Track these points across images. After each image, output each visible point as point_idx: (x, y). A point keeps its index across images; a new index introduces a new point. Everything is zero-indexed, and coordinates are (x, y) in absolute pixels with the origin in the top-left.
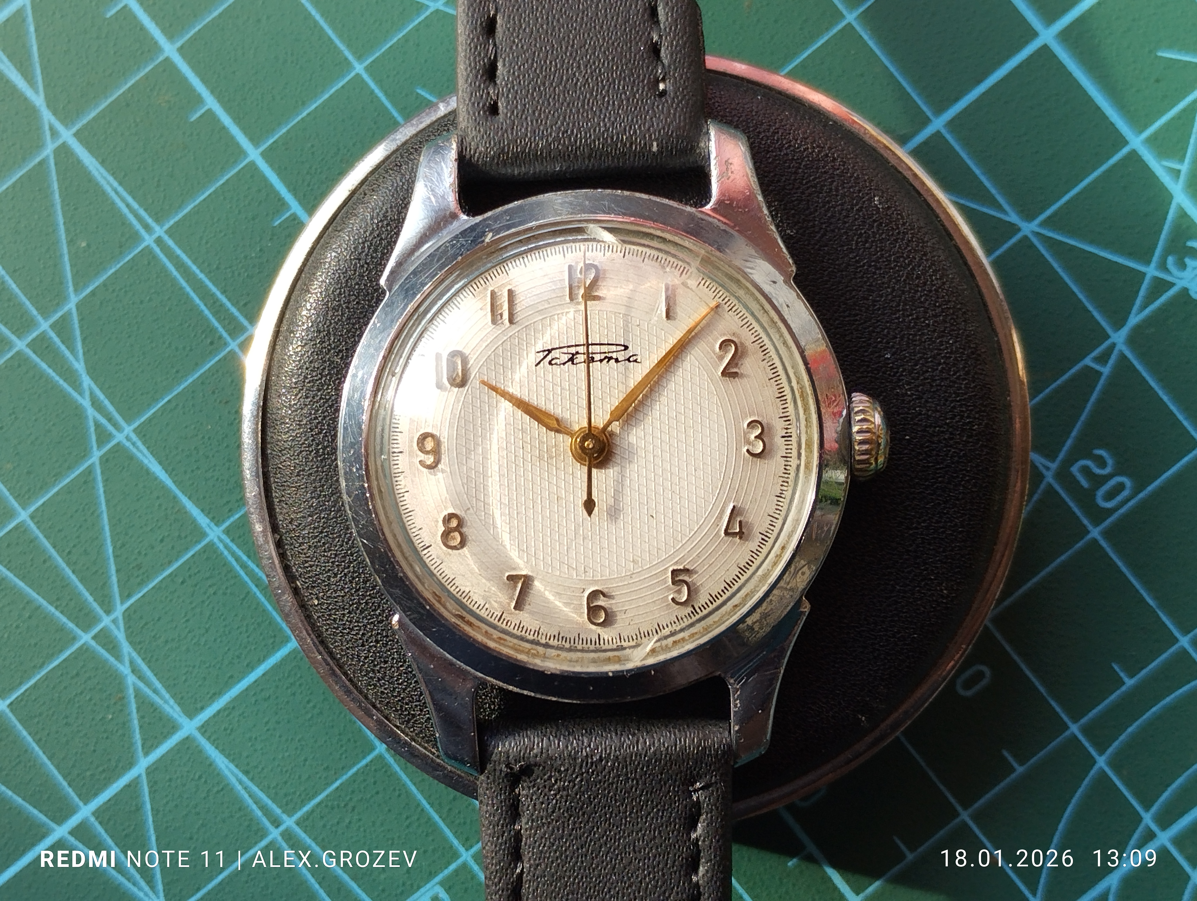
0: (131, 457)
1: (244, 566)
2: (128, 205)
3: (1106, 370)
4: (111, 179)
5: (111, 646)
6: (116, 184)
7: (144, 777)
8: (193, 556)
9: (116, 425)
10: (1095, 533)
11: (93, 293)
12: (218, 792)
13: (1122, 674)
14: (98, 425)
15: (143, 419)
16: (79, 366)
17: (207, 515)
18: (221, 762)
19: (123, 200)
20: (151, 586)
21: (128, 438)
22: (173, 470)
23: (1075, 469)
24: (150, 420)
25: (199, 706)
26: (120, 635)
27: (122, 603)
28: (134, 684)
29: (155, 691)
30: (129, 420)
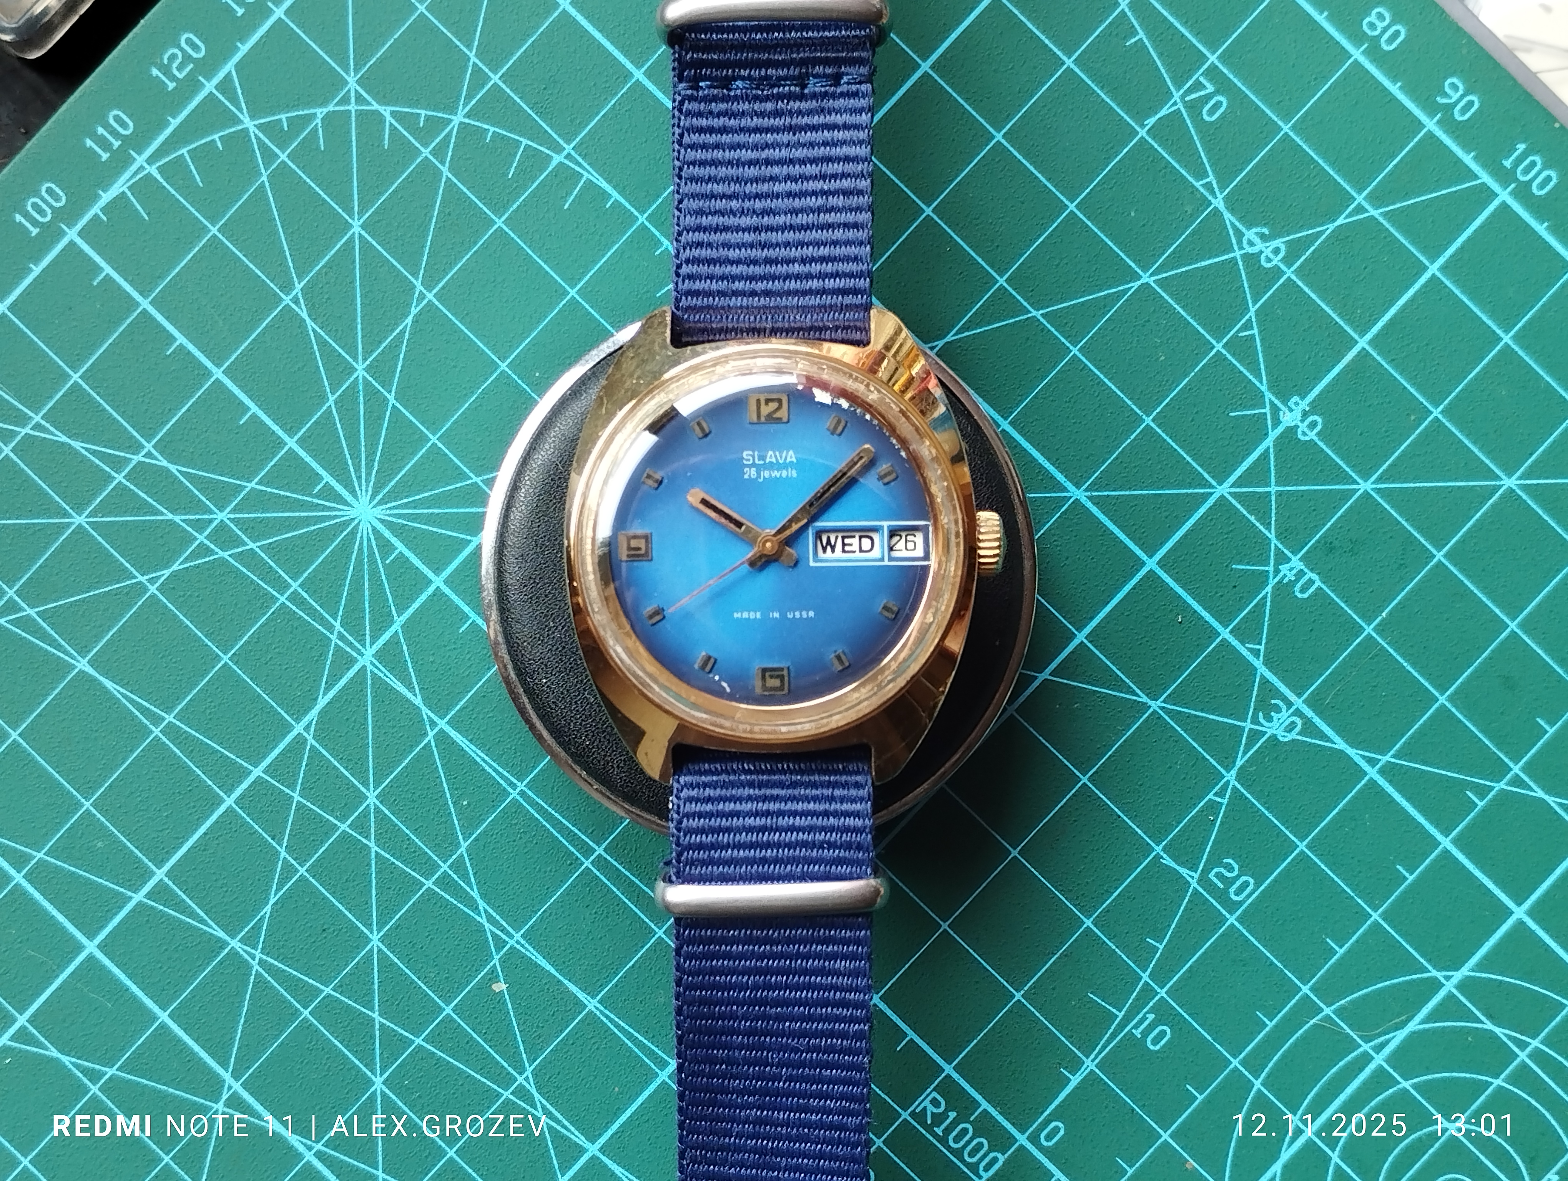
0: (524, 956)
1: (617, 1026)
2: (495, 770)
3: (1225, 801)
4: (479, 752)
5: (526, 1098)
6: (483, 755)
9: (507, 934)
10: (1232, 920)
11: (476, 839)
13: (1265, 1019)
14: (494, 935)
16: (475, 894)
19: (491, 766)
20: (550, 1048)
21: (518, 942)
22: (554, 961)
23: (1211, 876)
24: (532, 927)
28: (547, 1123)
29: (563, 1126)
30: (517, 930)
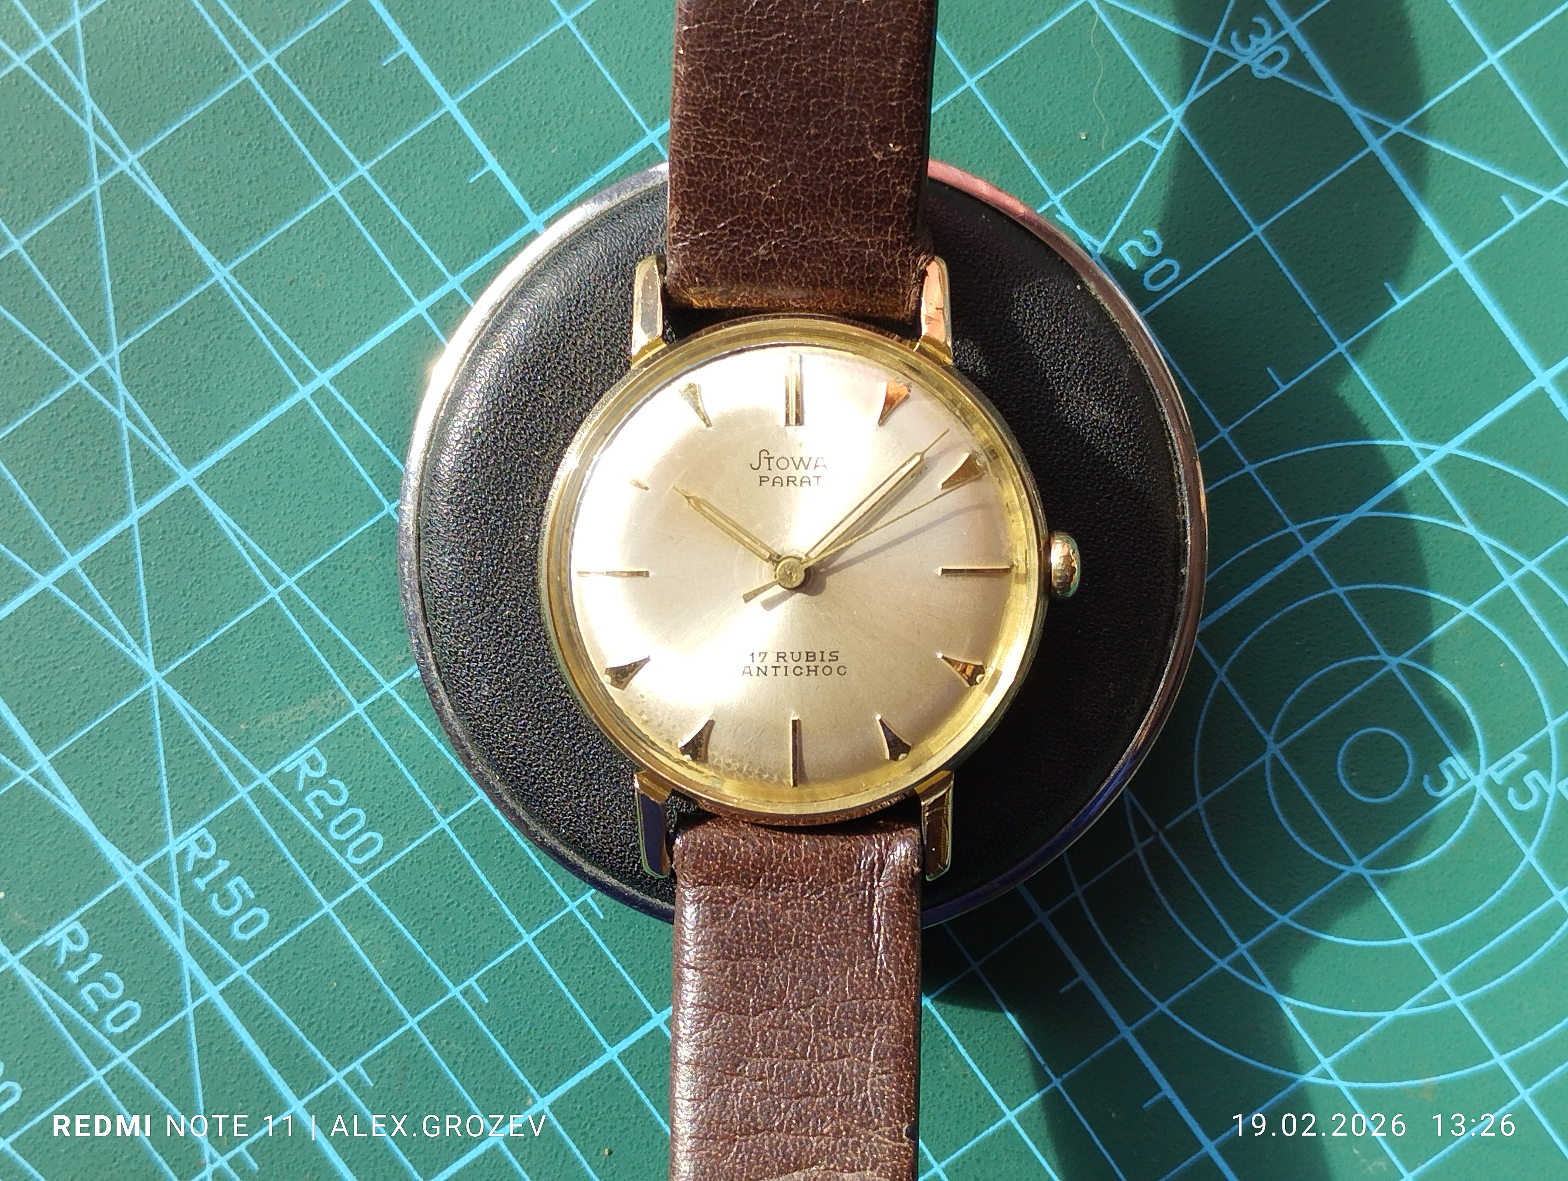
0: (135, 188)
1: (251, 310)
3: (1161, 148)
5: (106, 388)
7: (136, 528)
8: (197, 296)
9: (119, 153)
11: (99, 11)
12: (214, 547)
14: (99, 151)
15: (148, 148)
16: (82, 88)
17: (214, 254)
18: (220, 515)
20: (150, 326)
21: (131, 167)
22: (179, 204)
23: (1123, 250)
24: (156, 149)
25: (197, 455)
26: (117, 377)
27: (119, 344)
28: (129, 430)
29: (152, 438)
30: (133, 148)
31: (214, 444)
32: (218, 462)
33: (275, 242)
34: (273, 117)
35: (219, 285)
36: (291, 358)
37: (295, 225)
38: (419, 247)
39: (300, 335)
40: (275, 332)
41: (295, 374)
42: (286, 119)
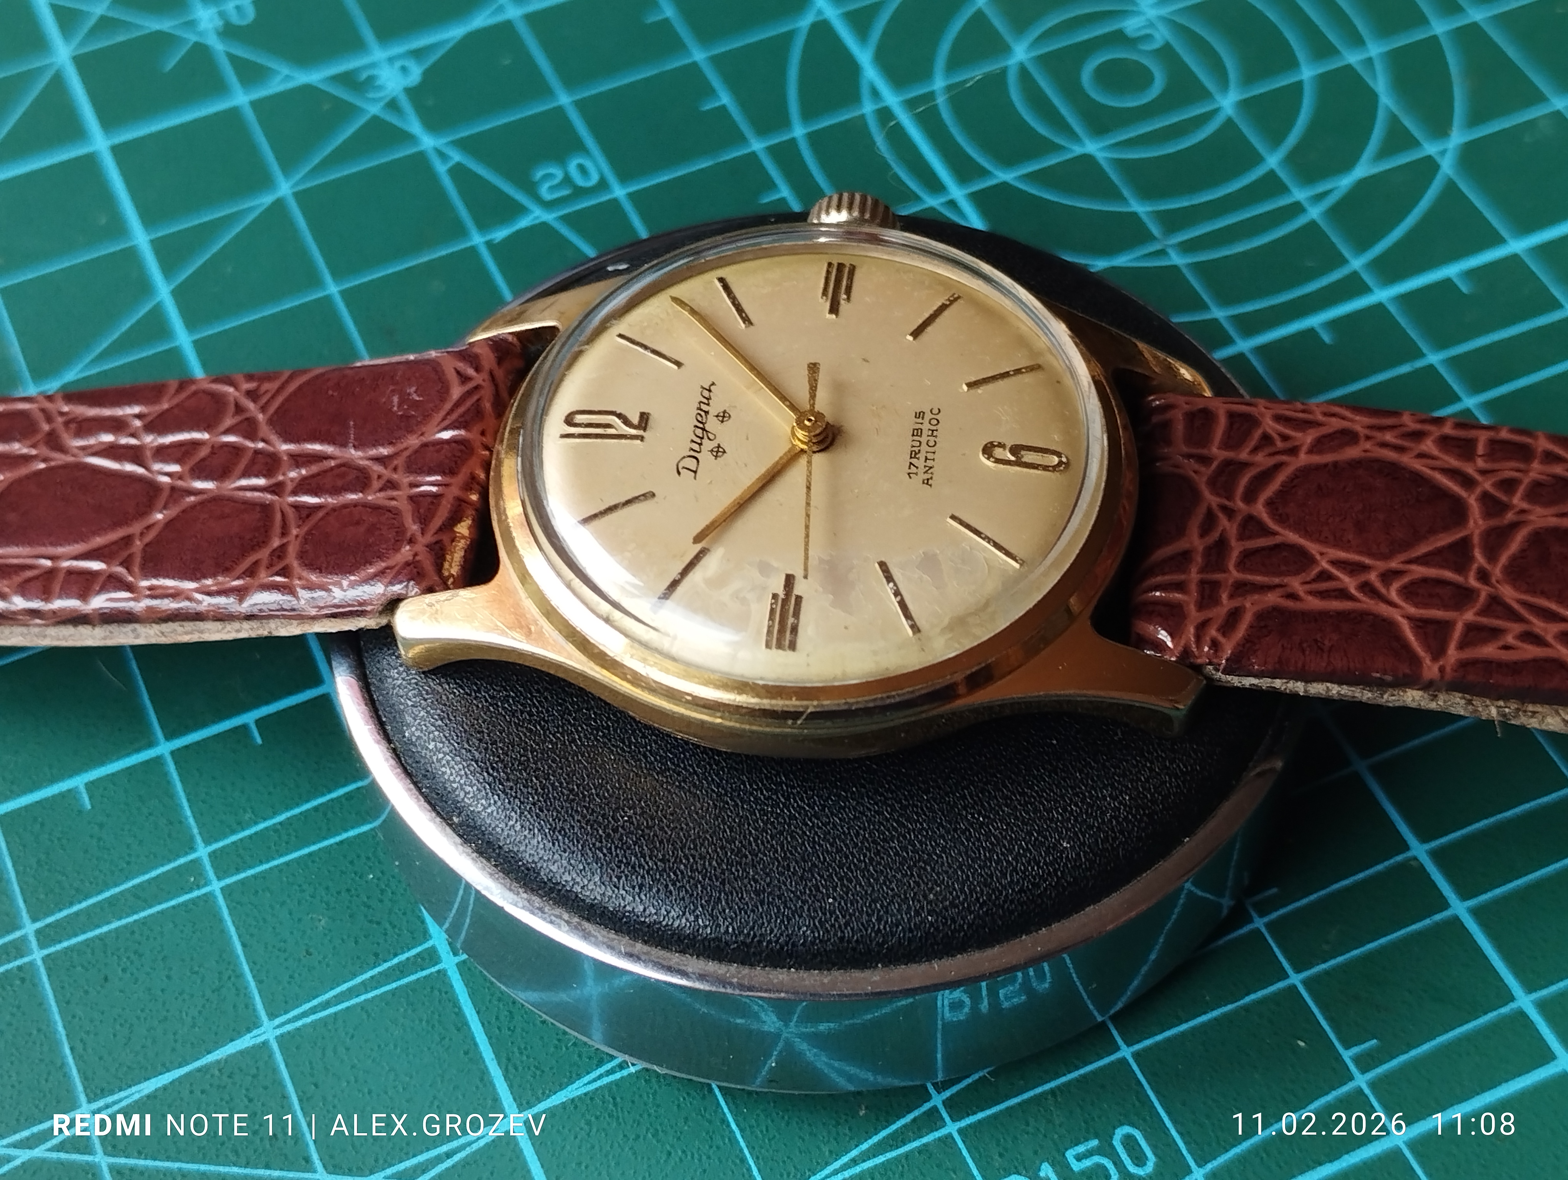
3: (457, 157)
8: (286, 1064)
10: (620, 193)
12: (615, 1105)
13: (774, 197)
14: (59, 1149)
15: (80, 1088)
17: (241, 1036)
18: (575, 1090)
23: (547, 196)
24: (85, 1080)
25: (490, 1103)
31: (482, 1080)
32: (506, 1077)
33: (252, 963)
34: (100, 938)
35: (282, 1035)
36: (402, 970)
37: (240, 937)
38: (316, 809)
39: (376, 955)
40: (363, 983)
41: (422, 970)
42: (108, 923)
